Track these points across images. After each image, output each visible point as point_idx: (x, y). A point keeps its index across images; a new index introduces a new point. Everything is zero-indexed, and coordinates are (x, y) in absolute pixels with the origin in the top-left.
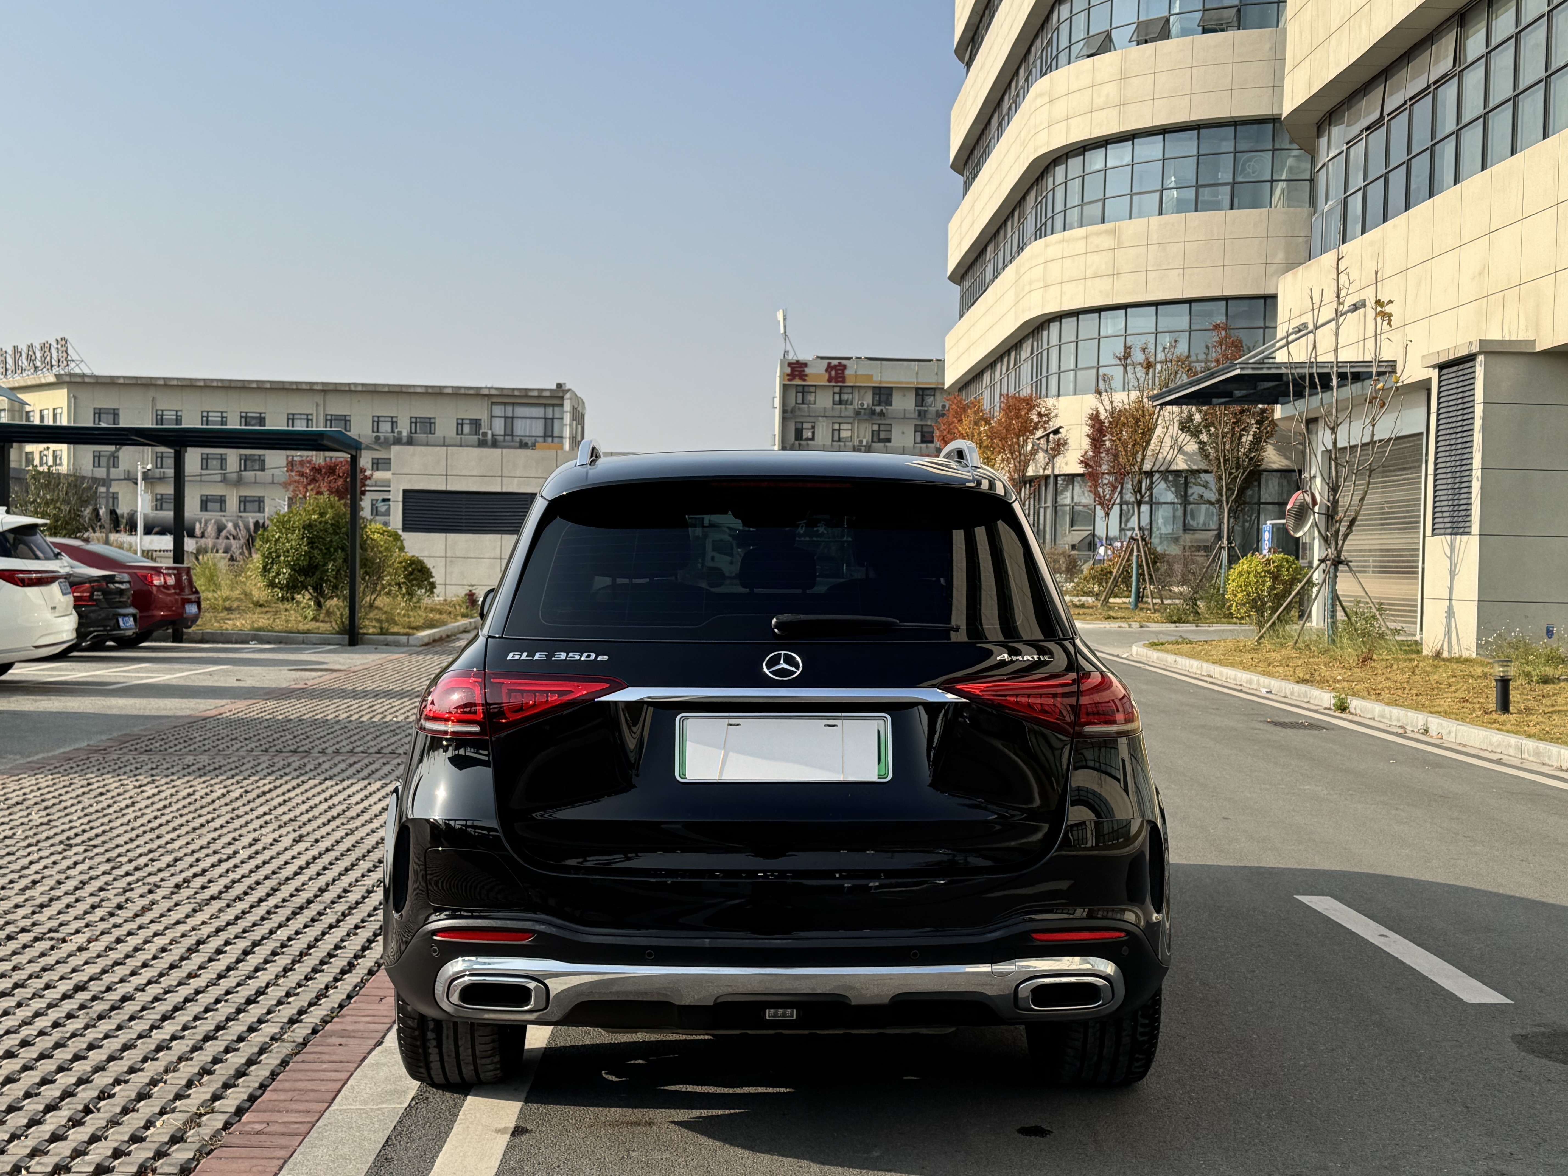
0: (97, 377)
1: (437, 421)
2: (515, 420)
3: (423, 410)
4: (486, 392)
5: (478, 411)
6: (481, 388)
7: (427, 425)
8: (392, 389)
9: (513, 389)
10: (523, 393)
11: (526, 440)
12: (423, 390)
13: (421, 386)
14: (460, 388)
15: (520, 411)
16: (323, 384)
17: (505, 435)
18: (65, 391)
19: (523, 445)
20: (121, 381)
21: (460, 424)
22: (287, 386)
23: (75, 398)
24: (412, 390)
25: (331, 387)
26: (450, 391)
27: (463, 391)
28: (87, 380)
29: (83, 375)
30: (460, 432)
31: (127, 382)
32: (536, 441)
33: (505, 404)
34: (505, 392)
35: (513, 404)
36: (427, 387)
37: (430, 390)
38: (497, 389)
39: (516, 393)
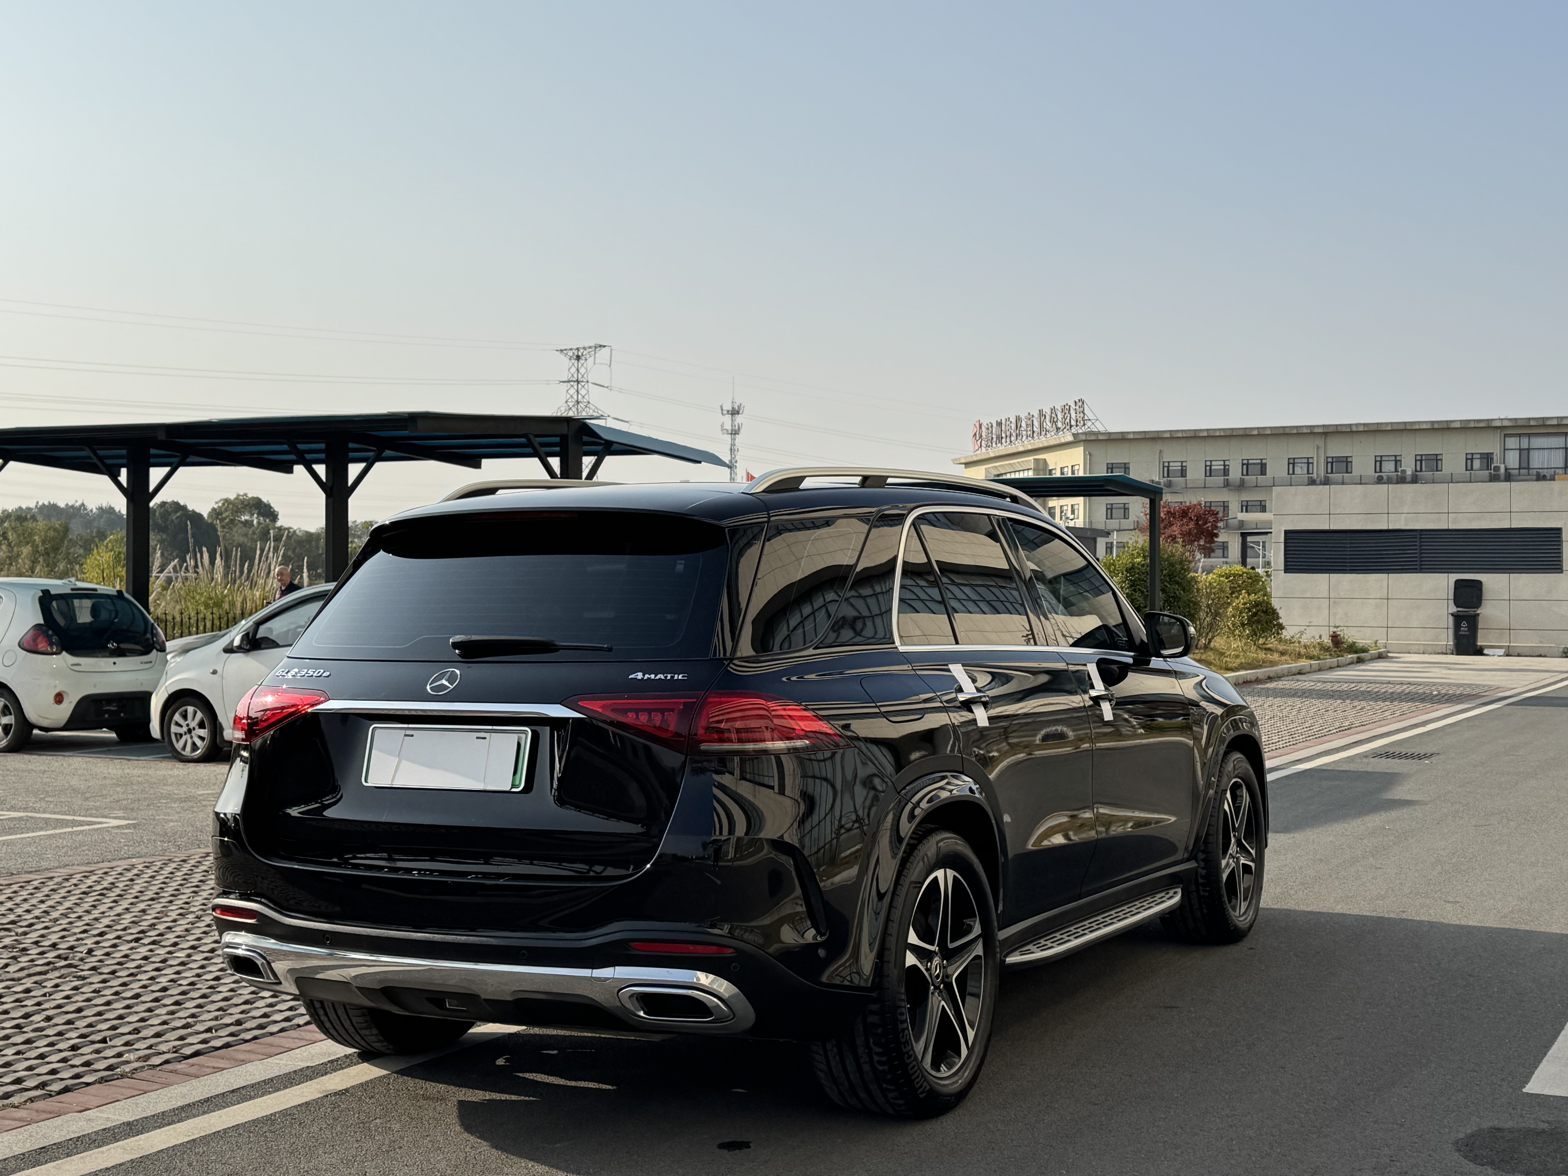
0: (1110, 433)
1: (1444, 458)
2: (1531, 452)
3: (1428, 446)
4: (1498, 424)
5: (1490, 445)
6: (1492, 420)
7: (1434, 461)
8: (1395, 427)
9: (1529, 419)
10: (1541, 423)
11: (1545, 472)
12: (1429, 426)
13: (1426, 422)
14: (1469, 421)
15: (1537, 442)
16: (1324, 426)
17: (1520, 469)
18: (1082, 448)
19: (1540, 478)
20: (1131, 436)
21: (1469, 459)
22: (1287, 431)
23: (1090, 455)
24: (1417, 427)
25: (1331, 430)
26: (1458, 425)
27: (1472, 425)
28: (1101, 437)
29: (1099, 433)
30: (1469, 468)
31: (1136, 437)
32: (1555, 473)
33: (1520, 435)
34: (1520, 423)
35: (1529, 435)
36: (1433, 422)
37: (1436, 426)
38: (1510, 420)
39: (1532, 423)
